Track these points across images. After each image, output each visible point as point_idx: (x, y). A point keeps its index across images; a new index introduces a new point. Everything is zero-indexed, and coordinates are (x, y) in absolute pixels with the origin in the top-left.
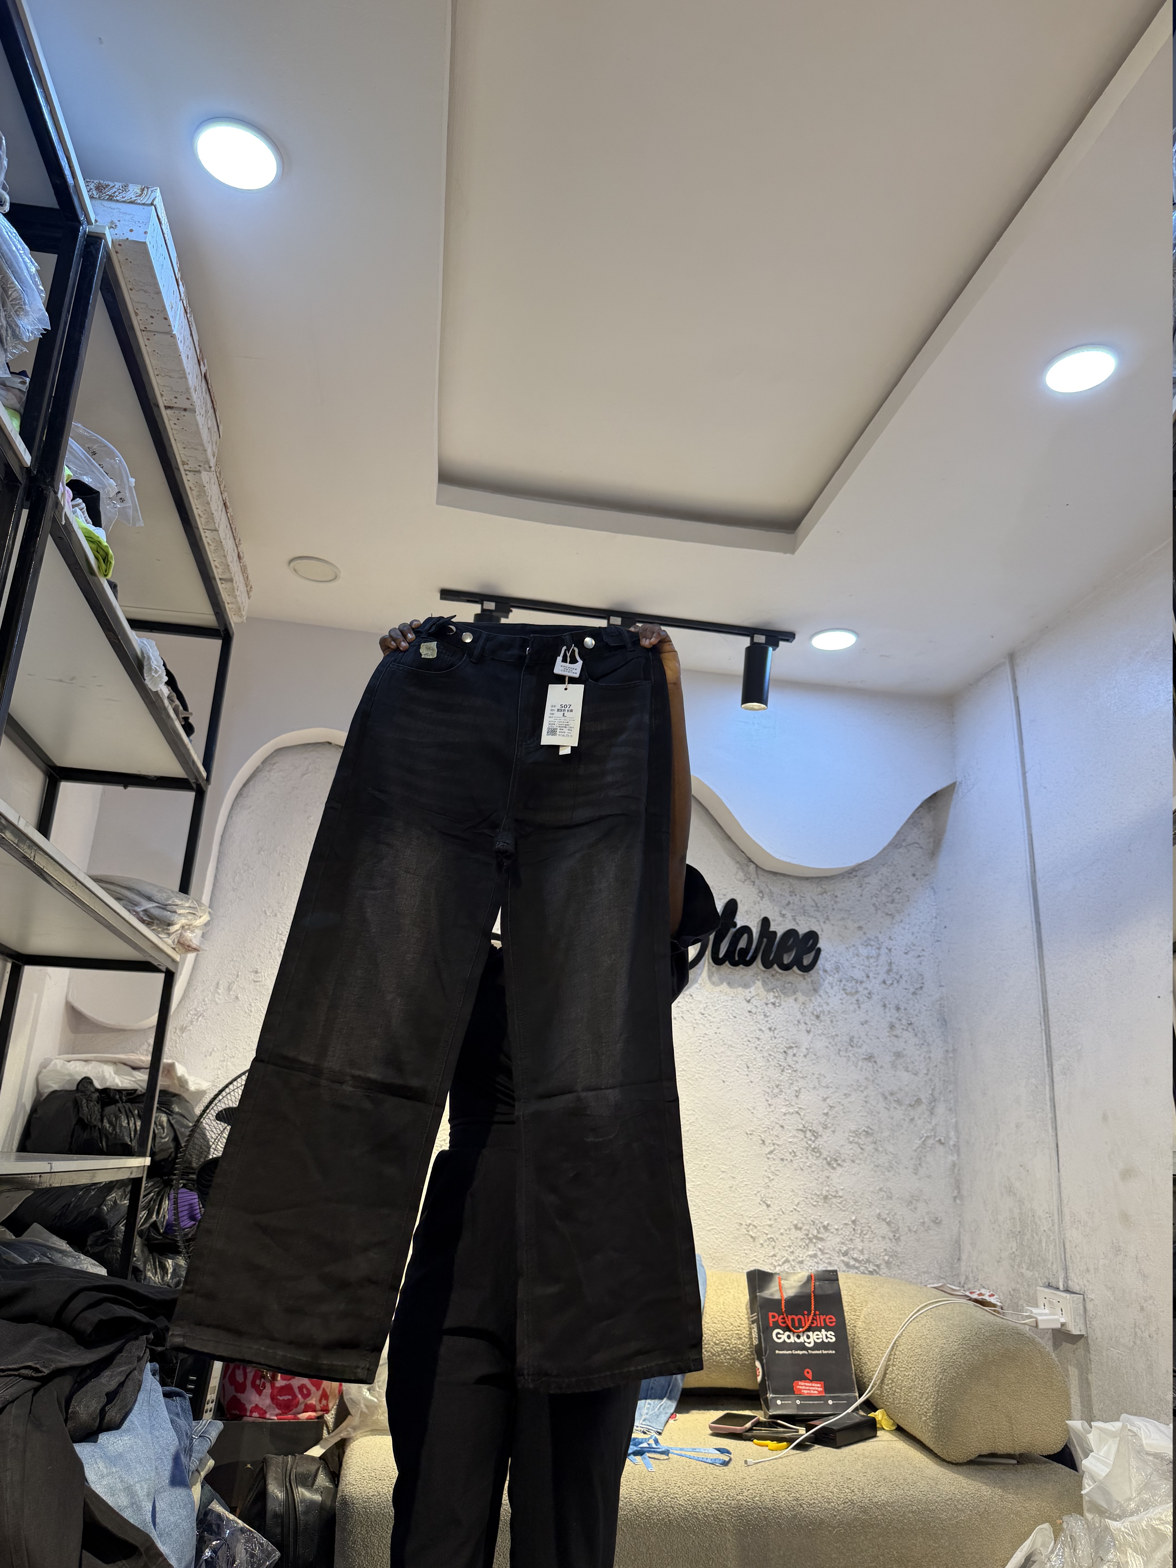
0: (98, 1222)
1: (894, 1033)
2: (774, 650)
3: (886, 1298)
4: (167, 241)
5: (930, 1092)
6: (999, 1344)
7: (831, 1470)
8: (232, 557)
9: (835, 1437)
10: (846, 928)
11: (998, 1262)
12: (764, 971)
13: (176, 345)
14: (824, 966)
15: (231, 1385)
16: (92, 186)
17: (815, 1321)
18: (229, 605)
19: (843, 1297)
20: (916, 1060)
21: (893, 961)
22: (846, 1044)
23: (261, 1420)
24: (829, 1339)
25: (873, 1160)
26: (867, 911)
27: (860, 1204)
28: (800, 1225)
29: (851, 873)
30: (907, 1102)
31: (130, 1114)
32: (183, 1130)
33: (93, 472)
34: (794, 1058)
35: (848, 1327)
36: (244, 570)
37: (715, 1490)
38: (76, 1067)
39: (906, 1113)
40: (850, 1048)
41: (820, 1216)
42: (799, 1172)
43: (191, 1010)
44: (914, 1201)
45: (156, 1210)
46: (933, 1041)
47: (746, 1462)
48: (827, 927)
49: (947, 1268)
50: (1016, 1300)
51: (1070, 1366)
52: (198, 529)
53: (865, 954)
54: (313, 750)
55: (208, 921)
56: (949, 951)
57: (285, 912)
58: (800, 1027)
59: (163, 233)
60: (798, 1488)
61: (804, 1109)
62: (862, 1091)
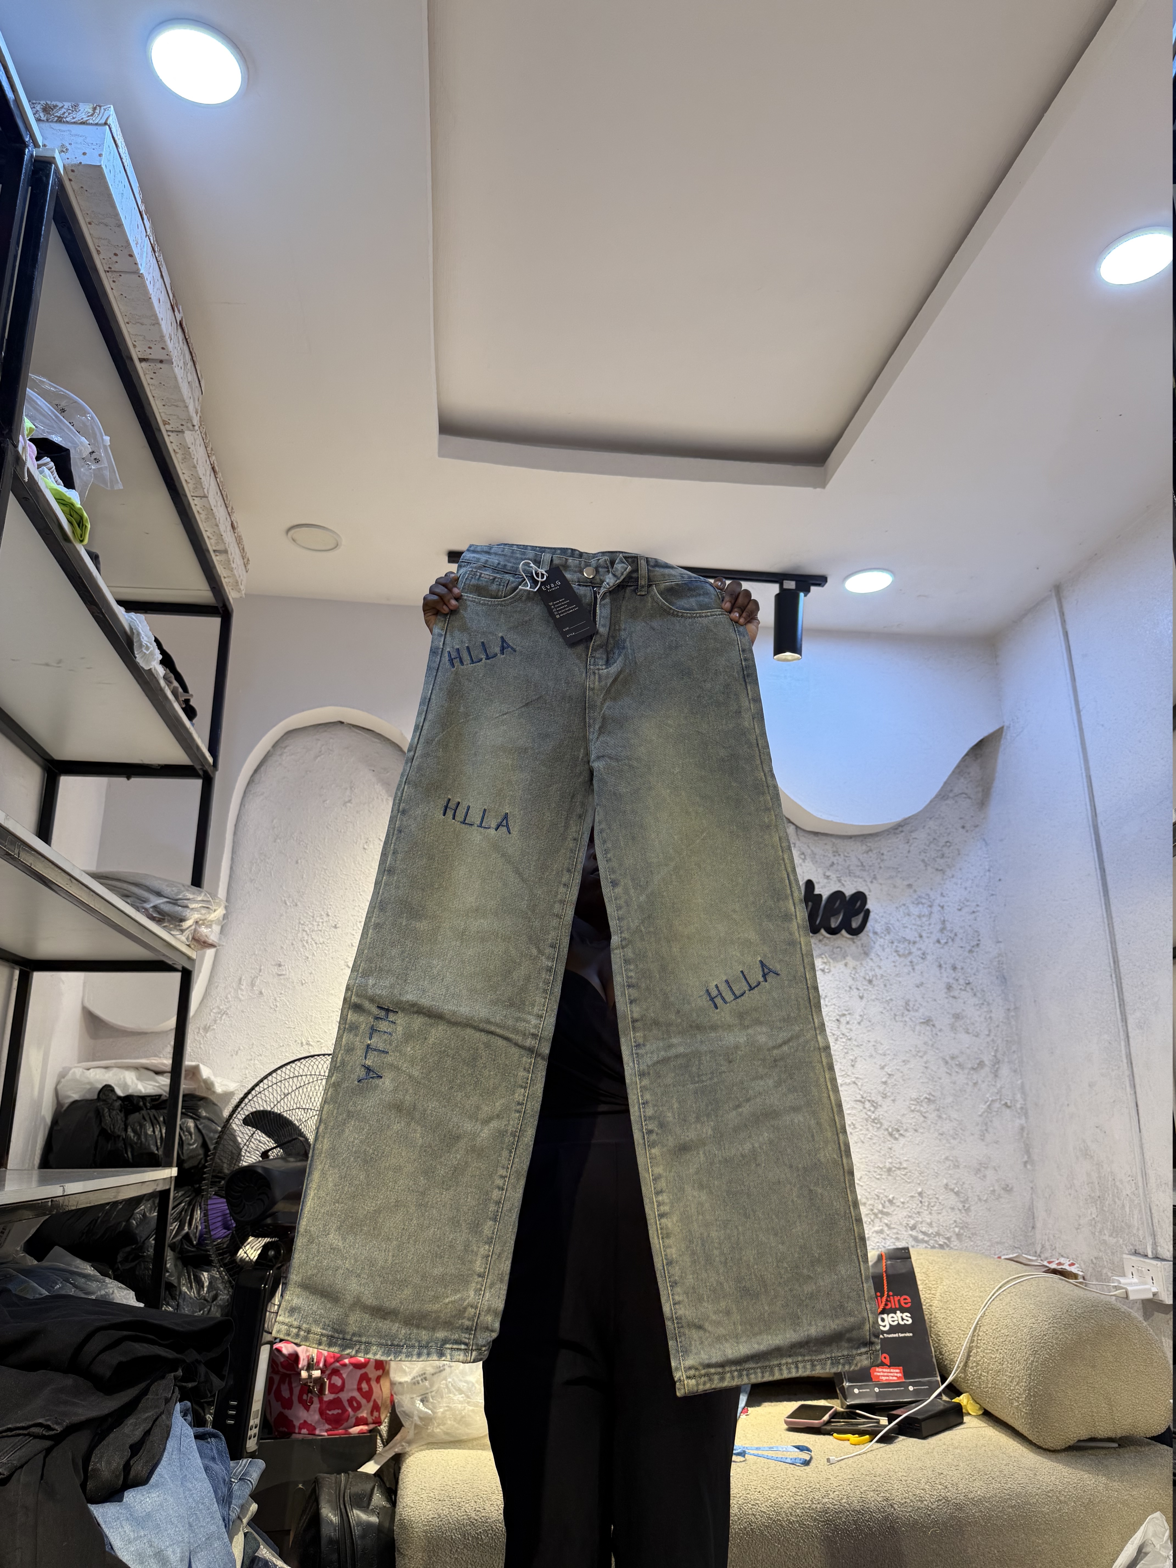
0: (128, 1237)
1: (952, 994)
2: (805, 596)
3: (962, 1275)
4: (126, 167)
5: (993, 1054)
6: (1093, 1321)
7: (920, 1464)
8: (224, 526)
9: (921, 1427)
10: (895, 887)
11: (1077, 1229)
13: (144, 286)
14: (874, 927)
15: (277, 1401)
16: (38, 107)
17: (889, 1303)
18: (226, 580)
19: (916, 1274)
20: (976, 1021)
21: (946, 919)
22: (902, 1008)
23: (311, 1437)
24: (905, 1322)
25: (937, 1128)
26: (916, 867)
27: (926, 1174)
28: (864, 1200)
29: (897, 828)
30: (970, 1066)
31: (155, 1121)
32: (212, 1134)
33: (64, 430)
34: (848, 1026)
35: (924, 1307)
36: (239, 541)
37: (799, 1494)
38: (96, 1075)
39: (970, 1077)
40: (906, 1013)
41: (884, 1190)
42: (859, 1144)
43: (214, 1008)
44: (983, 1169)
45: (187, 1221)
46: (993, 1000)
47: (828, 1460)
48: (874, 887)
49: (1021, 1237)
50: (1099, 1270)
51: (1164, 1336)
52: (186, 496)
53: (917, 913)
54: (325, 731)
55: (224, 915)
56: (1005, 905)
57: (306, 900)
58: (852, 993)
59: (120, 156)
60: (887, 1487)
61: (861, 1079)
62: (921, 1057)
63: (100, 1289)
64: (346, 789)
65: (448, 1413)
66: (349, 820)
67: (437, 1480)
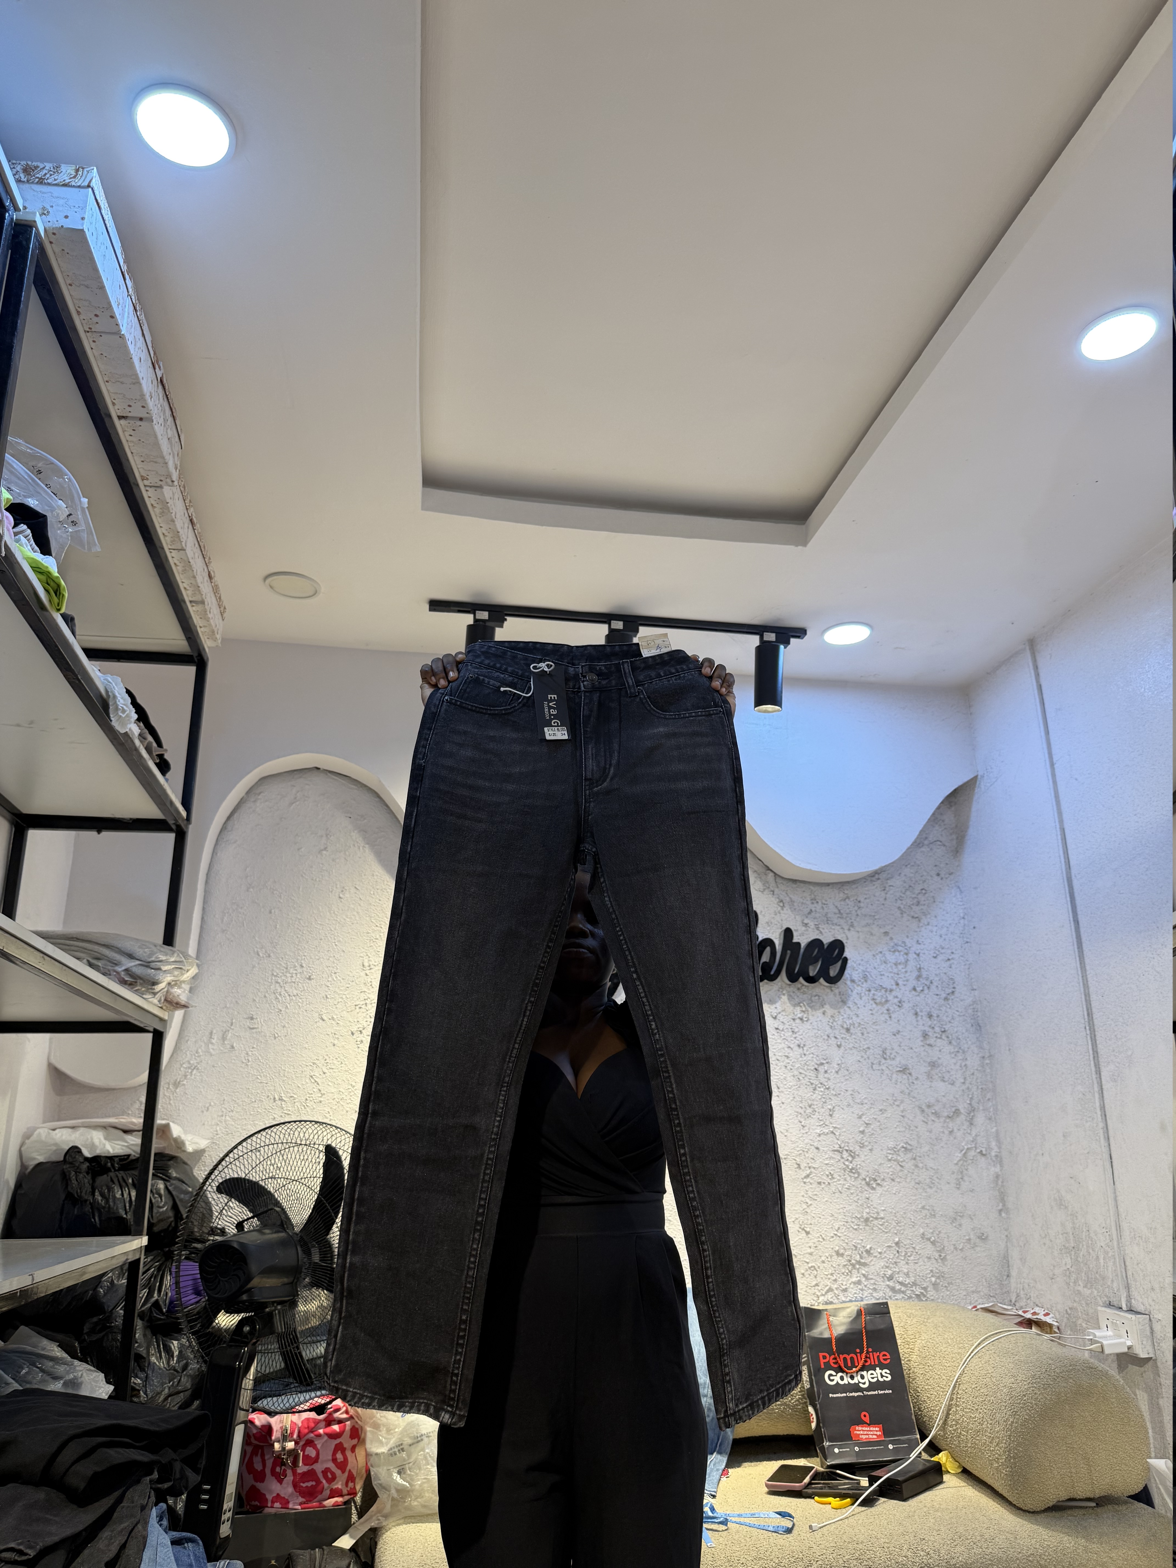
0: (95, 1306)
1: (928, 1043)
2: (785, 648)
3: (940, 1329)
4: (109, 228)
5: (968, 1102)
6: (1071, 1381)
7: (901, 1530)
8: (201, 577)
9: (901, 1488)
10: (872, 934)
11: (1052, 1279)
12: (790, 985)
13: (126, 347)
14: (851, 975)
15: (249, 1474)
16: (19, 168)
17: (868, 1360)
18: (202, 629)
19: (895, 1328)
20: (952, 1069)
21: (922, 966)
22: (879, 1057)
23: (284, 1511)
24: (884, 1378)
25: (914, 1177)
26: (893, 915)
27: (903, 1224)
28: (842, 1251)
29: (874, 876)
30: (946, 1114)
31: (124, 1184)
32: (182, 1196)
33: (39, 493)
34: (826, 1075)
35: (903, 1362)
36: (216, 590)
38: (62, 1135)
39: (945, 1125)
40: (883, 1061)
41: (862, 1240)
42: (837, 1195)
43: (184, 1063)
44: (959, 1218)
45: (157, 1288)
46: (968, 1048)
47: (811, 1527)
48: (852, 934)
49: (996, 1286)
50: (1074, 1320)
51: (1139, 1389)
52: (163, 548)
53: (894, 961)
54: (301, 777)
55: (196, 973)
56: (980, 953)
57: (279, 951)
58: (830, 1042)
59: (103, 218)
60: (870, 1554)
61: (839, 1128)
62: (898, 1106)
63: (68, 1373)
64: (322, 836)
65: (425, 1485)
66: (324, 868)
67: (415, 1558)
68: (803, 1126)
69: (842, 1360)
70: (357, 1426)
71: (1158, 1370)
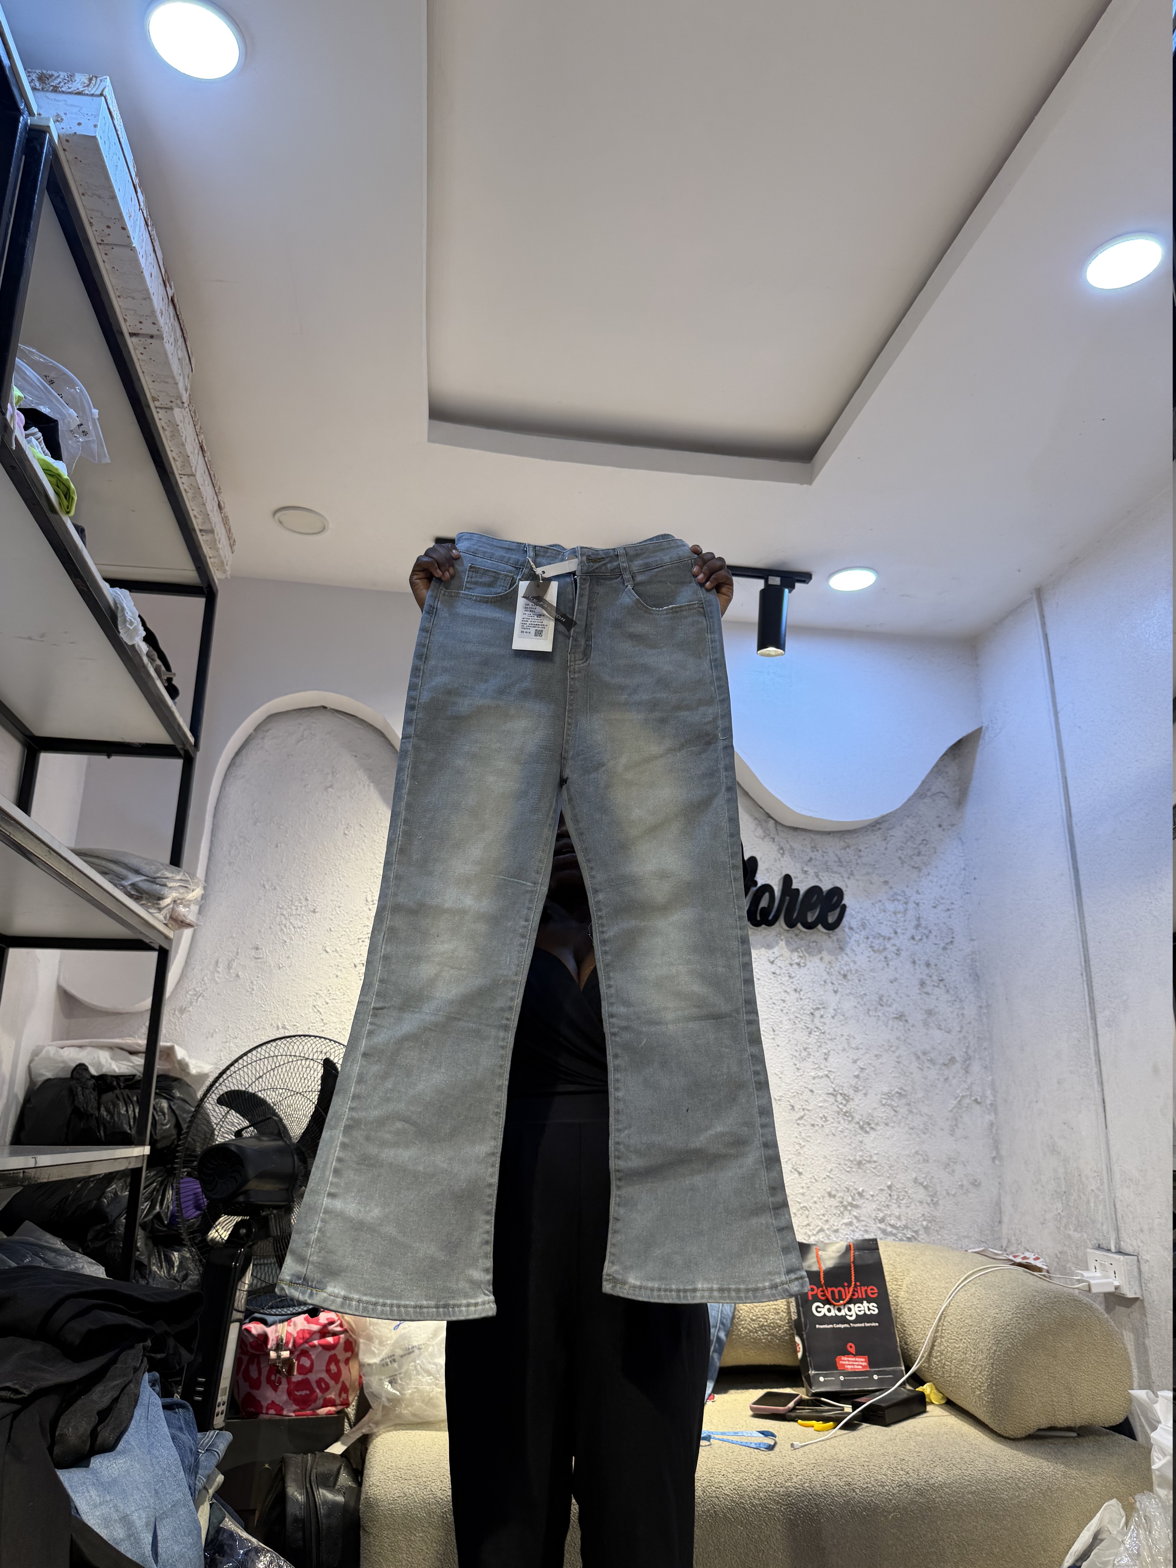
0: (99, 1215)
1: (925, 990)
2: (790, 592)
3: (929, 1266)
4: (121, 139)
5: (964, 1050)
6: (1055, 1312)
7: (882, 1450)
8: (211, 506)
9: (884, 1414)
10: (871, 883)
11: (1043, 1224)
12: (788, 931)
13: (137, 260)
14: (849, 923)
15: (245, 1381)
16: (34, 76)
17: (856, 1293)
18: (212, 560)
19: (884, 1265)
20: (948, 1018)
21: (921, 916)
22: (875, 1003)
23: (278, 1417)
24: (871, 1311)
25: (908, 1122)
26: (893, 864)
27: (895, 1168)
28: (833, 1193)
29: (875, 825)
30: (941, 1061)
31: (128, 1101)
32: (184, 1115)
33: (52, 401)
34: (822, 1020)
35: (890, 1298)
36: (225, 521)
37: (762, 1478)
38: (70, 1053)
39: (941, 1072)
40: (880, 1007)
41: (854, 1182)
42: (831, 1137)
43: (190, 990)
44: (952, 1164)
45: (159, 1200)
46: (966, 997)
47: (792, 1445)
48: (851, 883)
49: (988, 1232)
50: (1064, 1264)
51: (1125, 1330)
52: (173, 474)
53: (892, 910)
54: (308, 715)
55: (203, 894)
56: (979, 903)
57: (285, 884)
58: (827, 987)
59: (115, 128)
60: (849, 1472)
61: (834, 1072)
62: (893, 1052)
63: (70, 1264)
64: (328, 774)
65: (416, 1395)
66: (330, 805)
67: (404, 1459)
68: (798, 1069)
69: (830, 1293)
70: (351, 1340)
71: (1145, 1311)
